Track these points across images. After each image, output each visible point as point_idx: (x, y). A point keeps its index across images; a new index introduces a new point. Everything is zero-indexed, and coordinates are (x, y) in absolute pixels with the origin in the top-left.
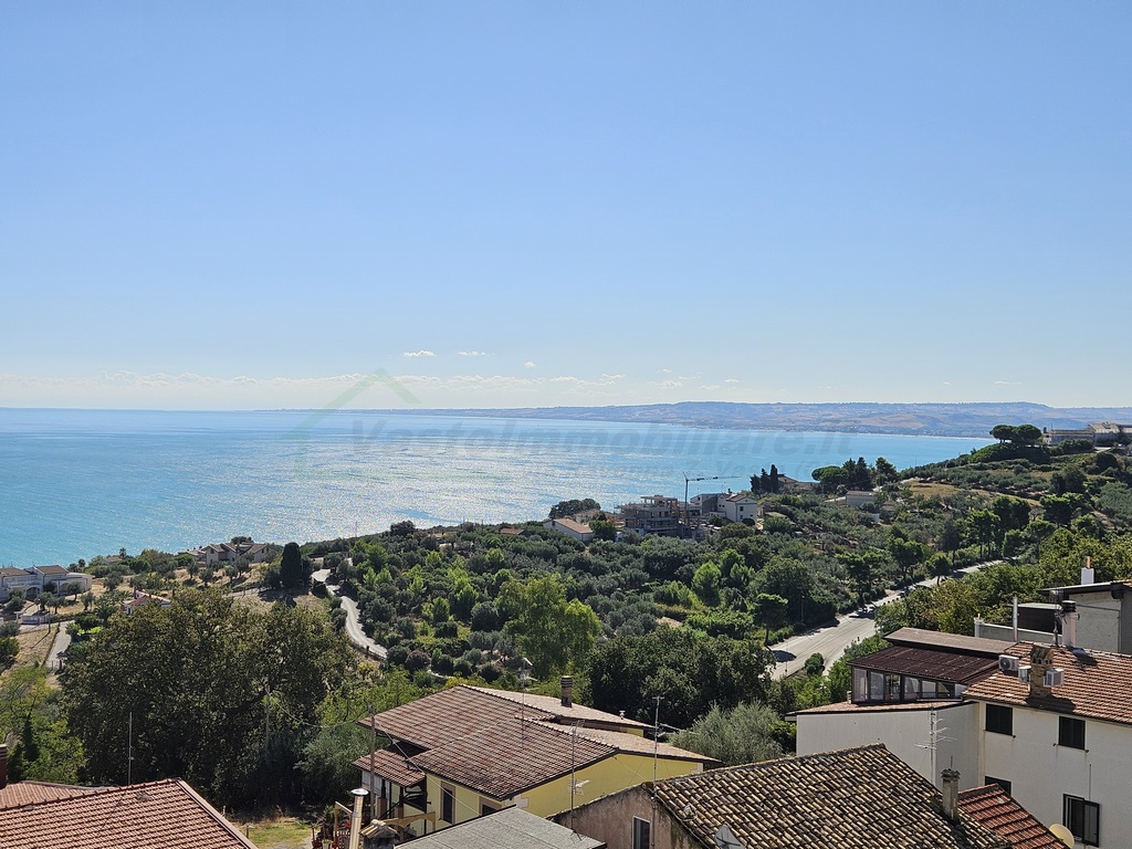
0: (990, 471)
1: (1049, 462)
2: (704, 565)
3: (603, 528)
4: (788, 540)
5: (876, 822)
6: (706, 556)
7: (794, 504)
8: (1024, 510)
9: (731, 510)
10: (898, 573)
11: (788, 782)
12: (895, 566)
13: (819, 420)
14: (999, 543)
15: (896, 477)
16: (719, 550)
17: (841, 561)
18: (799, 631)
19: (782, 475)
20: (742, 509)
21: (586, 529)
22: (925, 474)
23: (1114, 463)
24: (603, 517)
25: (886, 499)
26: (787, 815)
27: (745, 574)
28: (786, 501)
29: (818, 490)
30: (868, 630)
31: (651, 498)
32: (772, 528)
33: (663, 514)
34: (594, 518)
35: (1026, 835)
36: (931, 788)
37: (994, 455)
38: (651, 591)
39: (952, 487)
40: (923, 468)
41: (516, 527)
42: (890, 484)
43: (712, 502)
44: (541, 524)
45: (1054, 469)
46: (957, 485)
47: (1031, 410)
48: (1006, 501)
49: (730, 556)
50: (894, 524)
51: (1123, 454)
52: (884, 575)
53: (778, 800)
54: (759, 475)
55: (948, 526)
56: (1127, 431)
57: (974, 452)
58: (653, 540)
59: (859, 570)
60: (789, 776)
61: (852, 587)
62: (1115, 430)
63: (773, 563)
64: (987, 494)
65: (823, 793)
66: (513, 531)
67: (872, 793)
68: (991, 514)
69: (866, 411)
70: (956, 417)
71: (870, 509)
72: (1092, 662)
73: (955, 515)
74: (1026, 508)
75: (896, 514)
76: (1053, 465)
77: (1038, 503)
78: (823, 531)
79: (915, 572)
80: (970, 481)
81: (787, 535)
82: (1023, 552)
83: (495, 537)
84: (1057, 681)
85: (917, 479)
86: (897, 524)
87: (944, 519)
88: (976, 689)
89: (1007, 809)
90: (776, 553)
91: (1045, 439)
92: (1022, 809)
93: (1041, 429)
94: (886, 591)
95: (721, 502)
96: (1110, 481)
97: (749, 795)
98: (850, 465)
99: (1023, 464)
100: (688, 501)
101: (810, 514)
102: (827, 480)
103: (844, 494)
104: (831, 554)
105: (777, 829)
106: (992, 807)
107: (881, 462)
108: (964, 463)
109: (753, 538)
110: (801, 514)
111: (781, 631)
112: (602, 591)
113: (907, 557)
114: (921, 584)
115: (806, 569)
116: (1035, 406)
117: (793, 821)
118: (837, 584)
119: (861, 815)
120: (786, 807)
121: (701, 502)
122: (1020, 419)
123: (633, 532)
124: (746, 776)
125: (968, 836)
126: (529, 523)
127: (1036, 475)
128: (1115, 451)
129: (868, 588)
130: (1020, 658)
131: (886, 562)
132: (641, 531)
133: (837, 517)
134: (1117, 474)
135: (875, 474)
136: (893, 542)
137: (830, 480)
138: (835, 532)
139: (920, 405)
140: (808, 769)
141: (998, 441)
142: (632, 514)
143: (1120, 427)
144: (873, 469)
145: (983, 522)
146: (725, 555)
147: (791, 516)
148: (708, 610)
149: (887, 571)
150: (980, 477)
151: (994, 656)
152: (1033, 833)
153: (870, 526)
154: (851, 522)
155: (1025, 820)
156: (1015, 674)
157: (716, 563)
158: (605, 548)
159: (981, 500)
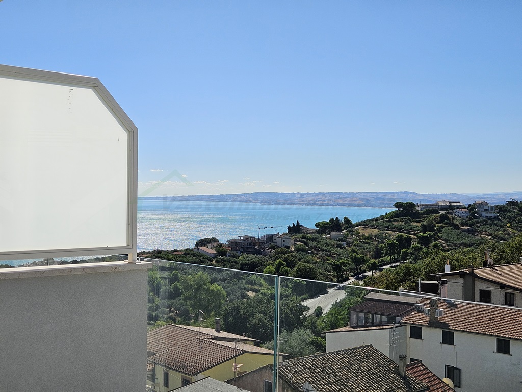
0: (394, 223)
1: (419, 218)
2: (267, 267)
3: (221, 251)
4: (305, 255)
5: (371, 379)
6: (269, 263)
7: (307, 239)
8: (409, 240)
9: (279, 242)
10: (354, 269)
11: (332, 362)
12: (353, 266)
13: (316, 200)
14: (398, 255)
15: (352, 226)
16: (274, 260)
17: (329, 264)
18: (312, 297)
19: (302, 226)
20: (284, 241)
21: (213, 251)
22: (365, 224)
23: (447, 218)
24: (221, 245)
25: (348, 235)
26: (333, 377)
27: (286, 271)
28: (304, 237)
29: (318, 232)
30: (342, 295)
31: (243, 237)
32: (298, 250)
33: (249, 244)
34: (217, 246)
35: (433, 383)
36: (394, 363)
37: (395, 216)
38: (244, 280)
39: (377, 230)
40: (364, 222)
41: (181, 251)
42: (350, 229)
43: (270, 238)
44: (192, 249)
45: (422, 221)
46: (379, 229)
47: (410, 195)
48: (401, 236)
49: (279, 262)
50: (352, 247)
51: (451, 214)
52: (348, 270)
53: (328, 370)
54: (291, 226)
55: (376, 247)
56: (453, 204)
57: (386, 214)
58: (244, 256)
59: (337, 268)
60: (332, 359)
61: (334, 276)
62: (448, 204)
63: (299, 266)
64: (393, 233)
65: (347, 367)
66: (179, 253)
67: (368, 366)
68: (395, 242)
69: (337, 196)
70: (377, 199)
71: (341, 240)
72: (455, 306)
73: (379, 243)
74: (410, 239)
75: (353, 242)
76: (421, 220)
77: (415, 237)
78: (320, 251)
79: (362, 268)
80: (385, 227)
81: (305, 253)
82: (409, 259)
83: (171, 256)
84: (441, 314)
85: (362, 226)
86: (353, 247)
87: (374, 244)
88: (406, 319)
89: (424, 372)
90: (300, 261)
91: (417, 208)
92: (431, 372)
93: (416, 203)
94: (350, 277)
95: (274, 238)
96: (446, 226)
97: (315, 369)
98: (332, 220)
99: (408, 219)
100: (260, 238)
101: (315, 243)
102: (322, 227)
103: (329, 234)
104: (324, 261)
105: (329, 383)
106: (418, 371)
107: (345, 219)
108: (382, 219)
109: (289, 254)
110: (311, 243)
111: (303, 296)
112: (221, 280)
113: (358, 262)
114: (365, 274)
115: (314, 268)
116: (411, 193)
117: (335, 380)
118: (327, 275)
119: (365, 376)
120: (331, 373)
121: (265, 238)
122: (405, 199)
123: (235, 252)
124: (313, 360)
125: (411, 384)
126: (187, 249)
127: (414, 224)
128: (448, 213)
129: (341, 276)
130: (424, 305)
131: (349, 264)
132: (239, 252)
133: (327, 244)
134: (449, 223)
135: (343, 225)
136: (352, 255)
137: (323, 228)
138: (326, 251)
139: (361, 193)
140: (340, 357)
141: (397, 209)
142: (234, 244)
143: (450, 202)
144: (342, 222)
145: (391, 246)
146: (277, 262)
147: (306, 244)
148: (270, 287)
149: (350, 268)
150: (389, 225)
151: (413, 304)
152: (436, 382)
153: (341, 248)
154: (333, 246)
155: (432, 376)
156: (423, 312)
157: (273, 266)
158: (222, 260)
159: (390, 236)
